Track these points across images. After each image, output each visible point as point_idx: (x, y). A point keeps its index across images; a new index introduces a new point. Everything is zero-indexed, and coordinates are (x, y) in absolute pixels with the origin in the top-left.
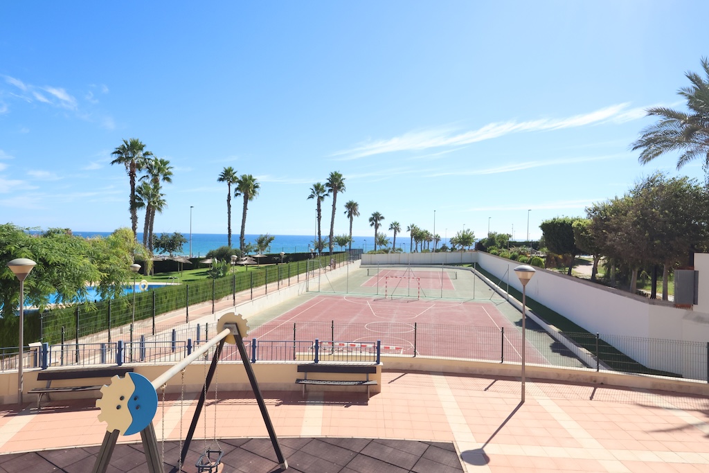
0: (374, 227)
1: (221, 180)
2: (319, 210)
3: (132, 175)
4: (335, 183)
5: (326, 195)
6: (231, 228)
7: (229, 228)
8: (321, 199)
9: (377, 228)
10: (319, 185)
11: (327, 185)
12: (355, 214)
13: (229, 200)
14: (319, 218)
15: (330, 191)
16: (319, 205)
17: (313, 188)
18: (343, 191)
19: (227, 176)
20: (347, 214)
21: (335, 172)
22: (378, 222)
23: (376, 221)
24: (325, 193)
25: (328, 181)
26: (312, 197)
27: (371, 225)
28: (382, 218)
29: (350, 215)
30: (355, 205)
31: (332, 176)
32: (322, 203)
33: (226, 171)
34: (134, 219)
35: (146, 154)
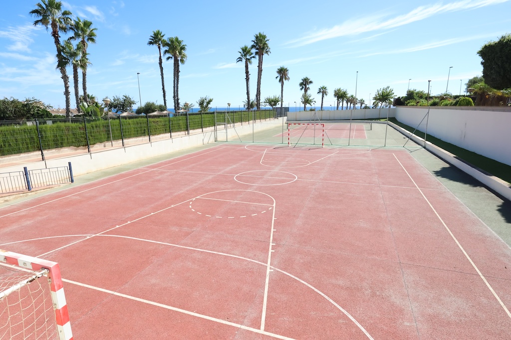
0: (303, 90)
1: (151, 43)
2: (247, 72)
3: (55, 35)
4: (260, 46)
5: (254, 57)
6: (165, 89)
7: (163, 88)
8: (247, 60)
9: (306, 91)
10: (246, 48)
11: (253, 47)
12: (286, 79)
13: (160, 63)
14: (247, 79)
15: (256, 53)
16: (247, 67)
17: (241, 51)
18: (269, 53)
19: (156, 39)
20: (279, 78)
21: (260, 34)
22: (307, 86)
23: (305, 85)
24: (252, 56)
25: (253, 43)
26: (240, 59)
27: (301, 89)
28: (311, 82)
29: (281, 80)
30: (286, 70)
31: (257, 37)
32: (249, 66)
33: (155, 34)
34: (65, 78)
35: (65, 13)
